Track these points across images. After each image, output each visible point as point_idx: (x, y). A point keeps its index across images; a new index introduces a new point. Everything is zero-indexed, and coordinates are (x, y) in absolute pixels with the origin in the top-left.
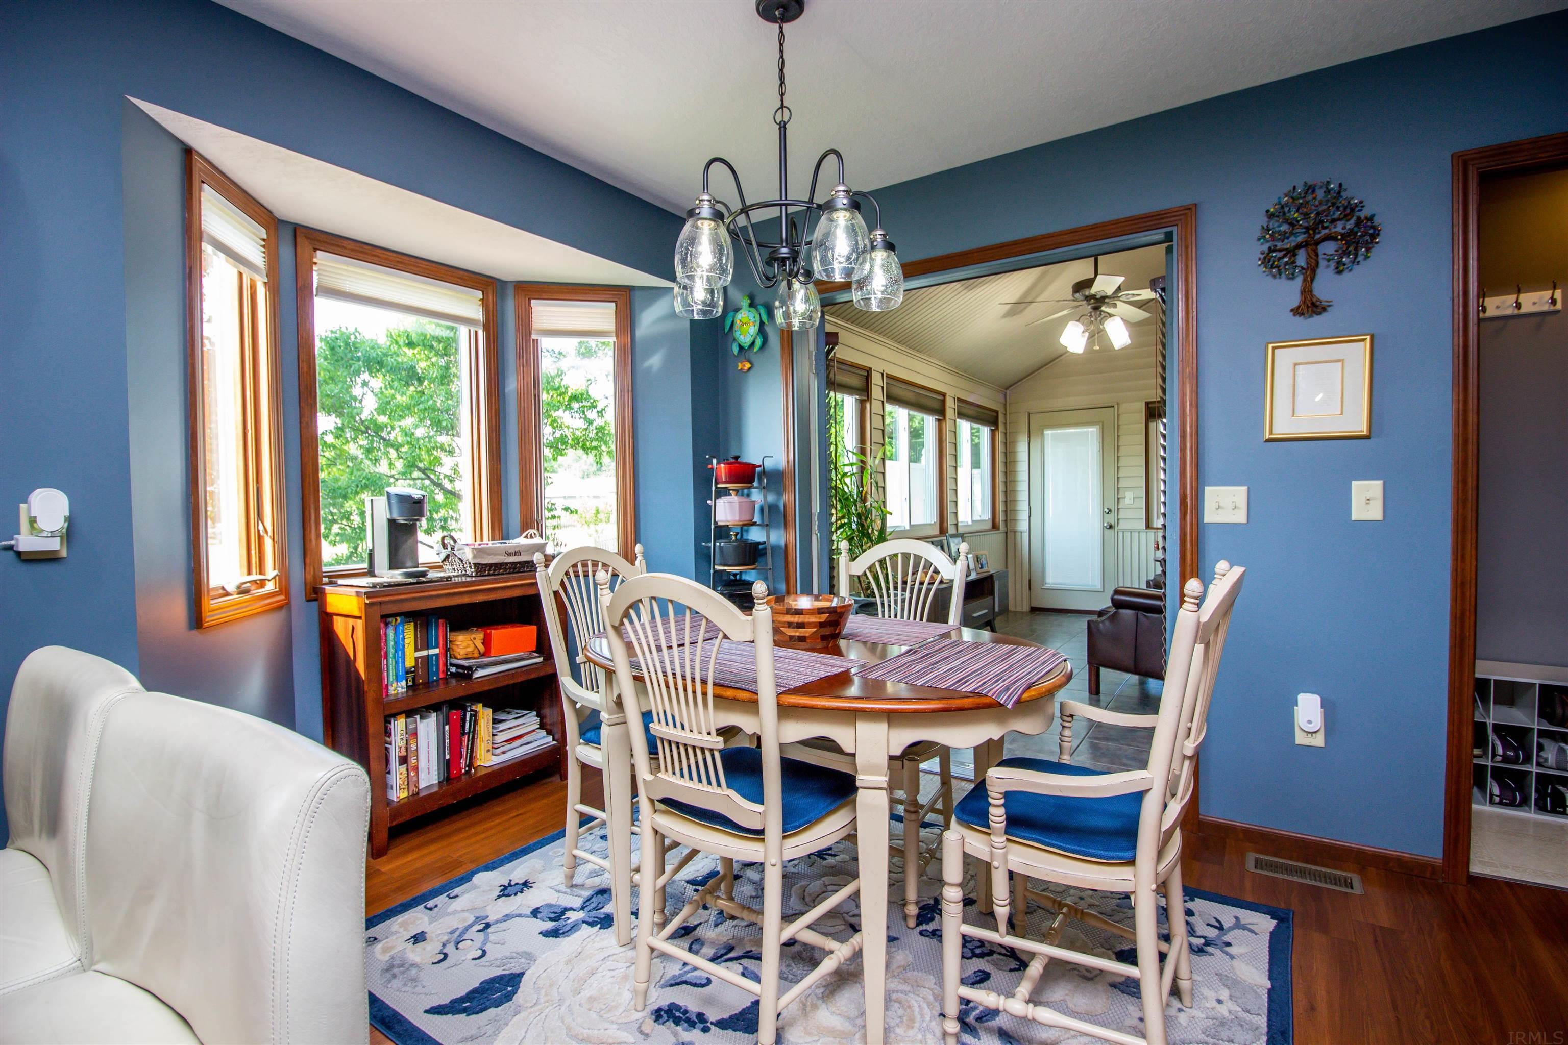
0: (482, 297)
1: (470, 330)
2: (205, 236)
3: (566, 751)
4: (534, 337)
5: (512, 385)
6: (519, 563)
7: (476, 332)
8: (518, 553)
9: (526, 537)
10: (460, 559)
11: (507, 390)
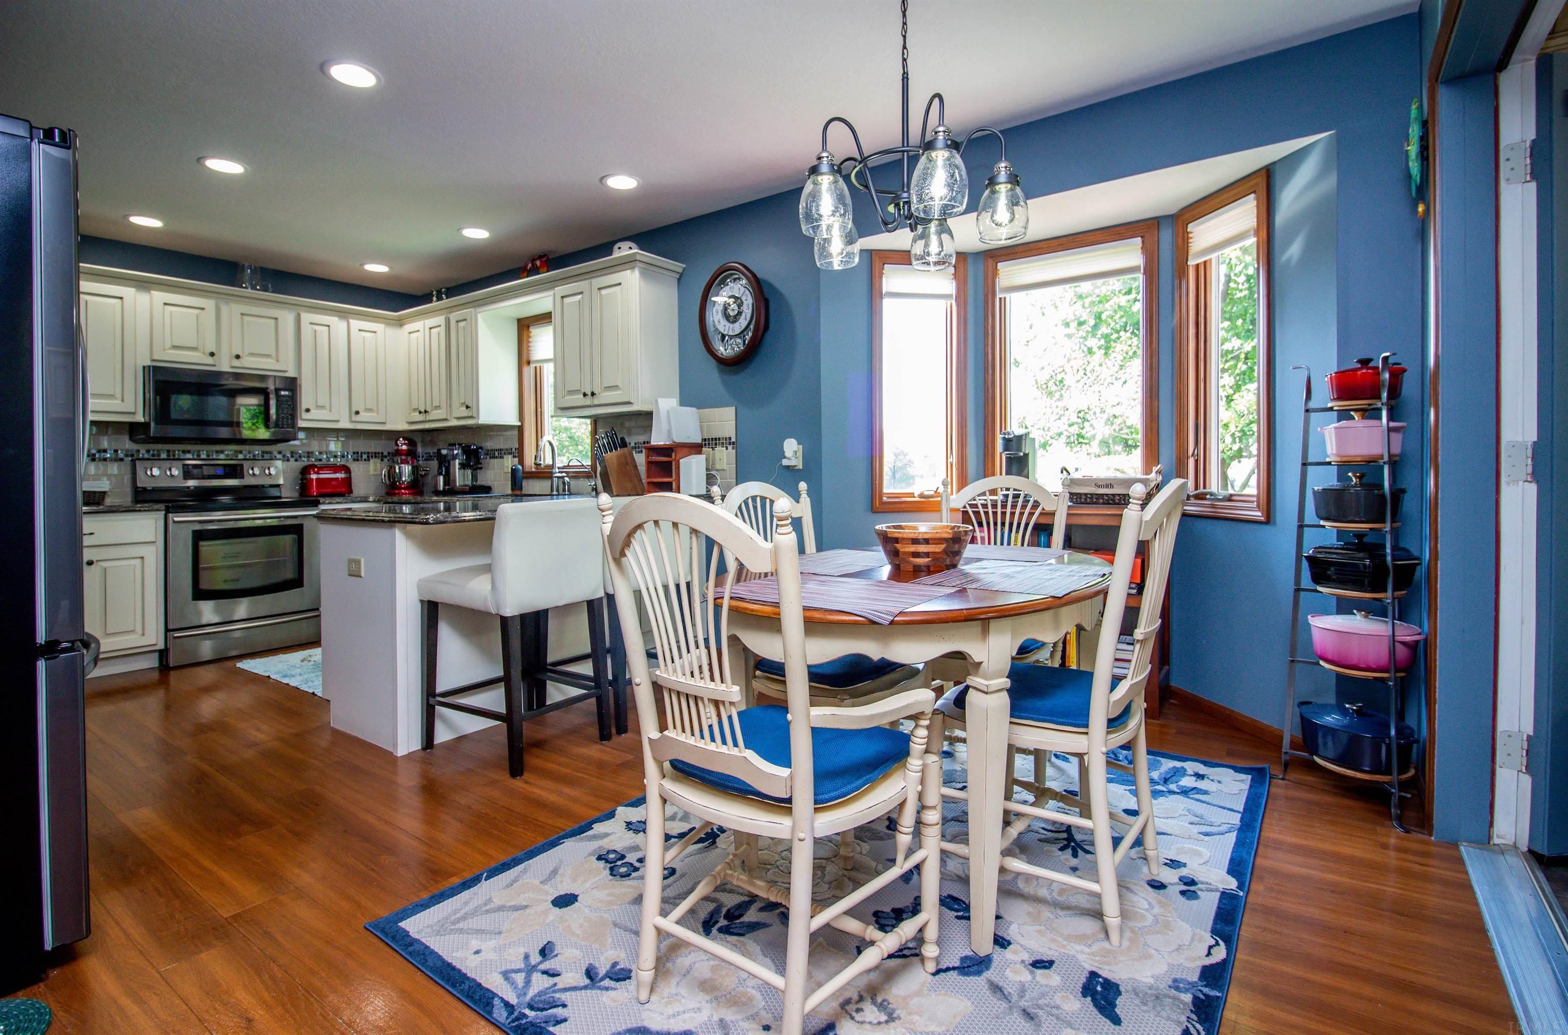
8: (1109, 486)
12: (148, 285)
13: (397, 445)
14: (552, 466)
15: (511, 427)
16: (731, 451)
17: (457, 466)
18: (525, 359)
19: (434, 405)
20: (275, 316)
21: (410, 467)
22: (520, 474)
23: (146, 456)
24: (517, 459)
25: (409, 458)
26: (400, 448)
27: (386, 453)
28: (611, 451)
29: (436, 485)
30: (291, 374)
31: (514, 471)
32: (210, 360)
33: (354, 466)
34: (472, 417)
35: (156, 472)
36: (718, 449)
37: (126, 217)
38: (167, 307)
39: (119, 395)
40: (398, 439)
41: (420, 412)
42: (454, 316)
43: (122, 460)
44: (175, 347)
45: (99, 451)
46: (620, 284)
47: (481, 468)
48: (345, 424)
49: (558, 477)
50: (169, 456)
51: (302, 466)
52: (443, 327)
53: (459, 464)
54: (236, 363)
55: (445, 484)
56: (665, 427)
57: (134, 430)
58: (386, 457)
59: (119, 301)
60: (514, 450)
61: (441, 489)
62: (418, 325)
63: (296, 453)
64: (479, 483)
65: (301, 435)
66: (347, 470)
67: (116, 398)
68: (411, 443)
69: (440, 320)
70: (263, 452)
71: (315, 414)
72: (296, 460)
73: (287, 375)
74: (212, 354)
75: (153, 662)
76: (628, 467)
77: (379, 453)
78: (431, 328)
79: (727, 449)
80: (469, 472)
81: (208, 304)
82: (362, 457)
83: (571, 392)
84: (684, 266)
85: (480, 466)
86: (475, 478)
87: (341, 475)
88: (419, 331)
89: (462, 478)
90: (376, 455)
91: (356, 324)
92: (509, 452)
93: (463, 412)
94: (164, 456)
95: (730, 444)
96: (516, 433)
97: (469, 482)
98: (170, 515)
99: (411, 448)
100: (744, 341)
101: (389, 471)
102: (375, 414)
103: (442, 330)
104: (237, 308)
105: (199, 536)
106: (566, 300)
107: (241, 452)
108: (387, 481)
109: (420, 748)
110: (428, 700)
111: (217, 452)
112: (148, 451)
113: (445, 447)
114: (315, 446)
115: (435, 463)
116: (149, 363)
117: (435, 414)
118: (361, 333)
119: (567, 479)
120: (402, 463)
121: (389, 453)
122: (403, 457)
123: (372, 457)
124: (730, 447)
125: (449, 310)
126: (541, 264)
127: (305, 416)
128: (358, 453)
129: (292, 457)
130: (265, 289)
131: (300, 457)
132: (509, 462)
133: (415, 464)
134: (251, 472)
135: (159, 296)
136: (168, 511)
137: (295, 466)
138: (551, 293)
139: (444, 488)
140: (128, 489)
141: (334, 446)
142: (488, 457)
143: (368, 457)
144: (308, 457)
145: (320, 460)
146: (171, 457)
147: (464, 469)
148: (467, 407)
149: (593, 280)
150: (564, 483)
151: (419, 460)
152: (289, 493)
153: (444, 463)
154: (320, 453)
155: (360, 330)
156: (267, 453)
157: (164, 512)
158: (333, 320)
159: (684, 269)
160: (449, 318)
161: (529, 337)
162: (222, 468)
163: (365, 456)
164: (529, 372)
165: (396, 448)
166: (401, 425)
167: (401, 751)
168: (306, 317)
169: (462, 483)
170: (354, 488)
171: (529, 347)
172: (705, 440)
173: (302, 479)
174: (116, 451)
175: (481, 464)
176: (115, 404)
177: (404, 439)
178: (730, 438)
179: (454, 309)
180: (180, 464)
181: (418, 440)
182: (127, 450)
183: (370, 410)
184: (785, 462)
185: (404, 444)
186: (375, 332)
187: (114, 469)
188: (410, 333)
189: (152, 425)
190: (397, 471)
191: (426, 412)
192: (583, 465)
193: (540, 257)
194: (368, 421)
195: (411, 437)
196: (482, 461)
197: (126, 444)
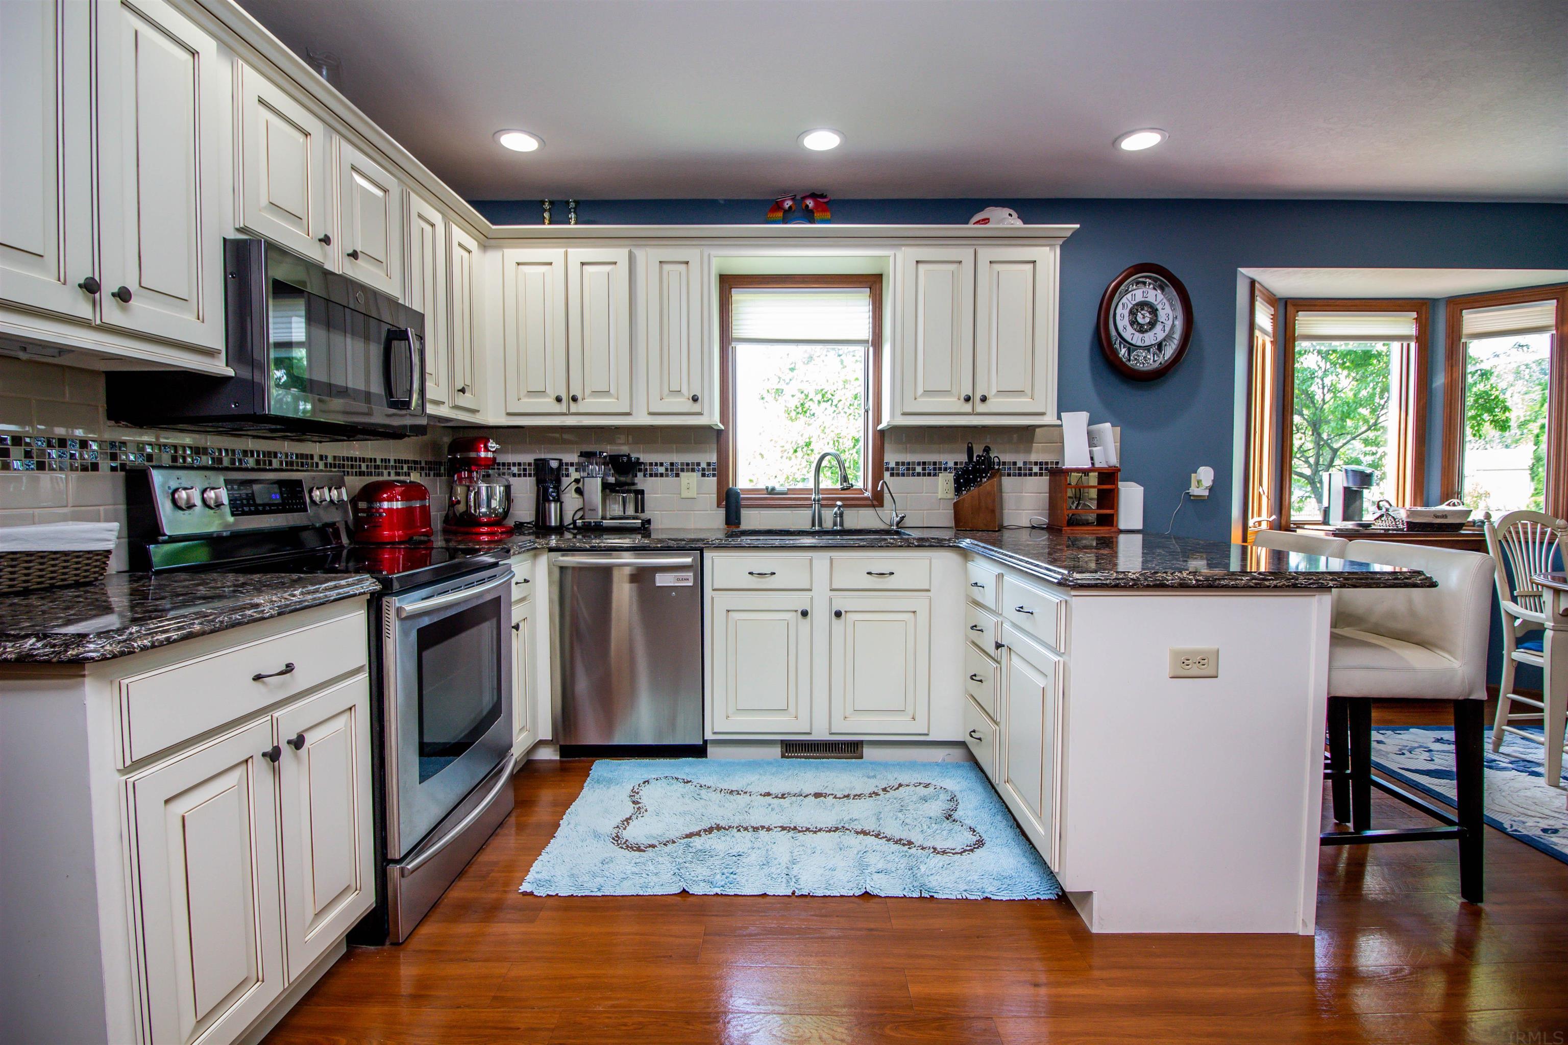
0: (1416, 316)
1: (1402, 344)
2: (1257, 326)
3: (1503, 655)
4: (1463, 340)
5: (1440, 381)
6: (1444, 524)
7: (1408, 345)
8: (1445, 516)
9: (1449, 505)
10: (1393, 517)
11: (1434, 385)
19: (592, 389)
20: (386, 187)
21: (502, 488)
24: (715, 478)
32: (318, 252)
38: (263, 109)
39: (194, 303)
41: (557, 399)
44: (273, 207)
46: (1033, 262)
48: (446, 409)
51: (364, 484)
52: (622, 267)
54: (348, 267)
59: (190, 58)
60: (703, 465)
74: (325, 240)
78: (583, 264)
81: (313, 124)
83: (931, 393)
85: (639, 488)
88: (549, 264)
91: (455, 231)
102: (471, 395)
104: (347, 151)
118: (460, 249)
126: (816, 206)
134: (314, 495)
138: (890, 252)
148: (694, 398)
149: (980, 249)
155: (459, 244)
158: (436, 216)
161: (732, 304)
162: (276, 489)
166: (493, 417)
171: (733, 318)
180: (222, 478)
183: (468, 387)
186: (470, 252)
193: (814, 199)
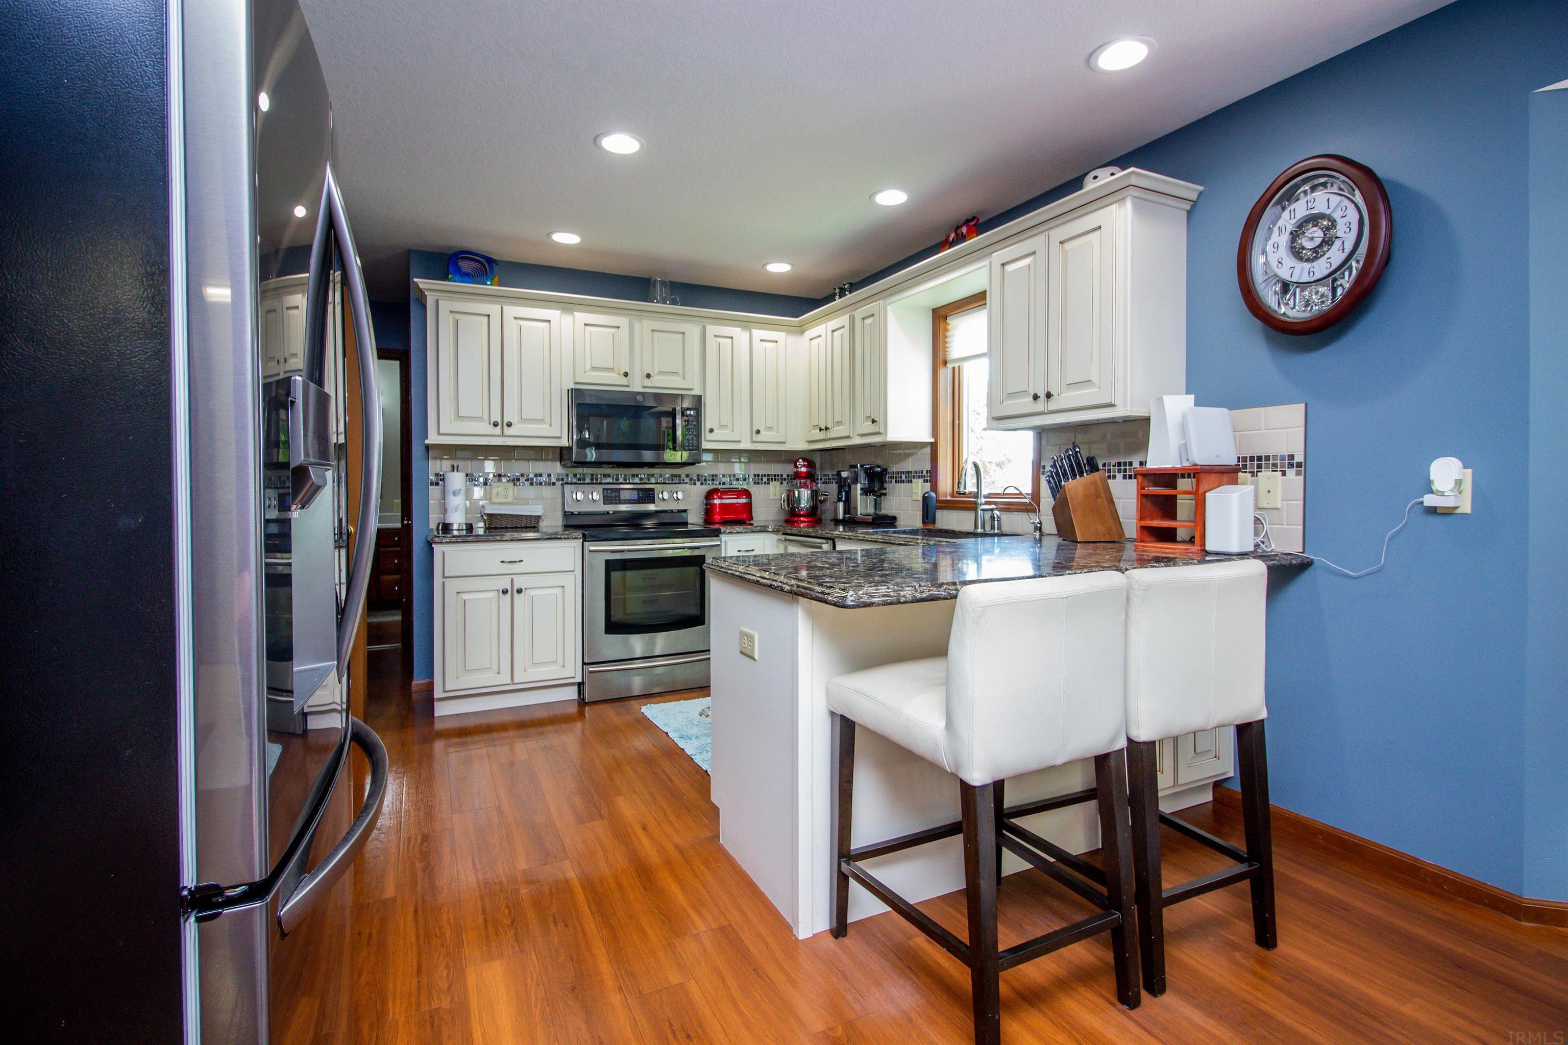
12: (571, 306)
13: (796, 467)
14: (976, 495)
15: (923, 445)
16: (1294, 479)
17: (859, 492)
18: (941, 358)
19: (836, 420)
20: (683, 331)
21: (809, 492)
22: (933, 503)
23: (574, 480)
24: (929, 484)
25: (809, 481)
26: (799, 470)
27: (785, 476)
28: (1074, 476)
29: (836, 511)
30: (696, 392)
31: (925, 499)
32: (624, 381)
33: (755, 490)
34: (878, 433)
35: (580, 496)
36: (1265, 474)
37: (549, 235)
38: (588, 328)
39: (547, 420)
40: (797, 461)
41: (821, 430)
42: (859, 314)
43: (554, 484)
44: (594, 369)
45: (536, 475)
46: (1100, 227)
47: (885, 494)
48: (746, 445)
49: (984, 510)
50: (592, 480)
51: (708, 489)
52: (847, 328)
53: (862, 489)
54: (647, 382)
55: (845, 513)
56: (1174, 440)
57: (562, 454)
58: (785, 479)
59: (547, 324)
60: (924, 473)
61: (841, 518)
62: (819, 330)
63: (702, 476)
64: (883, 512)
65: (707, 457)
66: (747, 494)
67: (546, 423)
68: (810, 464)
69: (842, 320)
70: (672, 475)
71: (718, 434)
72: (702, 484)
73: (693, 393)
74: (626, 374)
75: (571, 694)
76: (1099, 500)
77: (778, 475)
78: (833, 331)
79: (1284, 473)
80: (871, 498)
81: (622, 321)
82: (762, 479)
83: (1012, 395)
84: (1201, 188)
85: (884, 491)
86: (877, 505)
87: (743, 500)
88: (820, 336)
89: (863, 506)
90: (775, 477)
91: (758, 334)
92: (919, 475)
93: (868, 427)
94: (588, 480)
95: (1291, 466)
96: (928, 450)
97: (871, 510)
98: (586, 544)
99: (810, 470)
100: (1334, 291)
101: (788, 495)
102: (775, 433)
103: (846, 331)
104: (648, 324)
105: (611, 566)
106: (1009, 268)
107: (653, 475)
108: (786, 507)
109: (827, 927)
110: (839, 865)
111: (633, 476)
112: (575, 475)
113: (846, 469)
114: (721, 469)
115: (834, 487)
116: (573, 386)
117: (836, 432)
118: (763, 343)
119: (997, 512)
120: (801, 487)
121: (788, 476)
122: (803, 481)
123: (772, 479)
124: (1291, 473)
125: (853, 307)
126: (967, 232)
127: (709, 436)
128: (758, 475)
129: (698, 480)
130: (674, 302)
131: (705, 480)
132: (919, 488)
133: (814, 488)
134: (661, 496)
135: (582, 317)
136: (585, 538)
137: (700, 490)
138: (986, 262)
139: (844, 517)
140: (560, 514)
141: (738, 469)
142: (893, 481)
143: (768, 479)
144: (713, 480)
145: (724, 484)
146: (594, 481)
147: (867, 495)
148: (874, 421)
149: (1052, 233)
150: (992, 518)
151: (817, 483)
152: (695, 519)
153: (844, 487)
154: (723, 476)
155: (761, 340)
156: (676, 476)
157: (581, 540)
158: (735, 331)
159: (1200, 193)
160: (853, 315)
161: (946, 330)
162: (636, 492)
163: (765, 479)
164: (945, 374)
165: (795, 470)
166: (801, 445)
167: (803, 933)
168: (712, 329)
169: (864, 512)
170: (754, 515)
171: (946, 343)
172: (1245, 459)
173: (707, 504)
174: (549, 475)
175: (886, 489)
176: (542, 429)
177: (804, 460)
178: (1291, 457)
179: (861, 304)
180: (601, 487)
181: (817, 460)
182: (558, 475)
183: (770, 428)
184: (1429, 500)
185: (804, 466)
186: (777, 342)
187: (547, 491)
188: (811, 340)
189: (575, 448)
190: (797, 495)
191: (827, 429)
192: (1021, 494)
193: (967, 222)
194: (769, 440)
195: (808, 457)
196: (886, 485)
197: (557, 468)
